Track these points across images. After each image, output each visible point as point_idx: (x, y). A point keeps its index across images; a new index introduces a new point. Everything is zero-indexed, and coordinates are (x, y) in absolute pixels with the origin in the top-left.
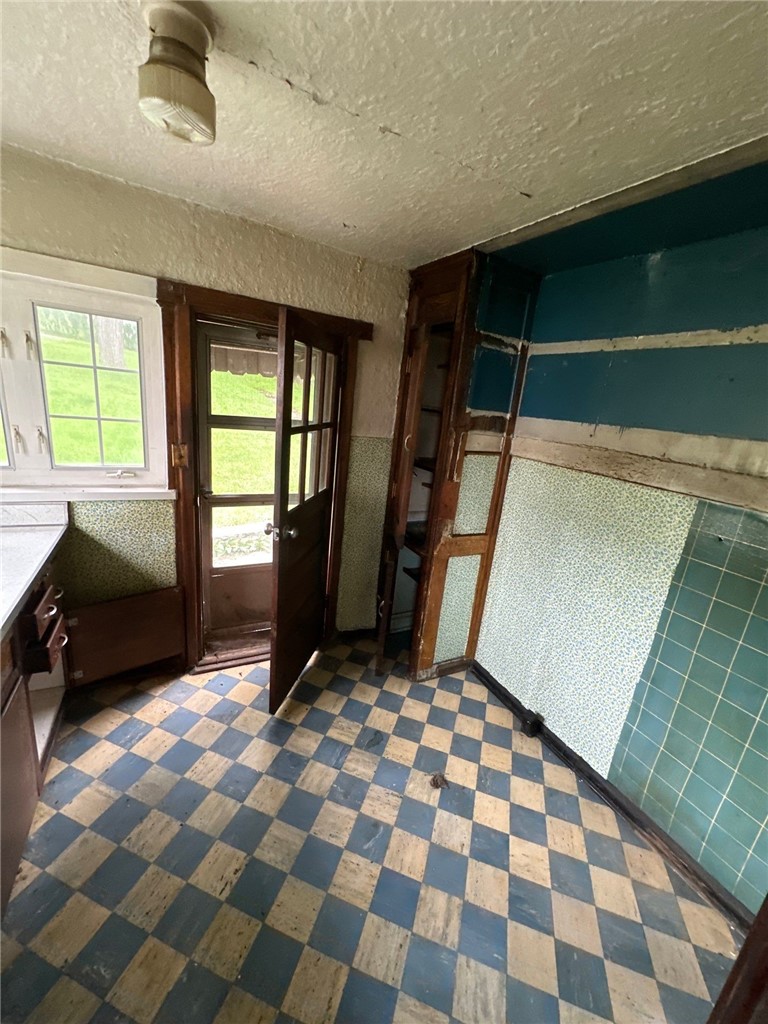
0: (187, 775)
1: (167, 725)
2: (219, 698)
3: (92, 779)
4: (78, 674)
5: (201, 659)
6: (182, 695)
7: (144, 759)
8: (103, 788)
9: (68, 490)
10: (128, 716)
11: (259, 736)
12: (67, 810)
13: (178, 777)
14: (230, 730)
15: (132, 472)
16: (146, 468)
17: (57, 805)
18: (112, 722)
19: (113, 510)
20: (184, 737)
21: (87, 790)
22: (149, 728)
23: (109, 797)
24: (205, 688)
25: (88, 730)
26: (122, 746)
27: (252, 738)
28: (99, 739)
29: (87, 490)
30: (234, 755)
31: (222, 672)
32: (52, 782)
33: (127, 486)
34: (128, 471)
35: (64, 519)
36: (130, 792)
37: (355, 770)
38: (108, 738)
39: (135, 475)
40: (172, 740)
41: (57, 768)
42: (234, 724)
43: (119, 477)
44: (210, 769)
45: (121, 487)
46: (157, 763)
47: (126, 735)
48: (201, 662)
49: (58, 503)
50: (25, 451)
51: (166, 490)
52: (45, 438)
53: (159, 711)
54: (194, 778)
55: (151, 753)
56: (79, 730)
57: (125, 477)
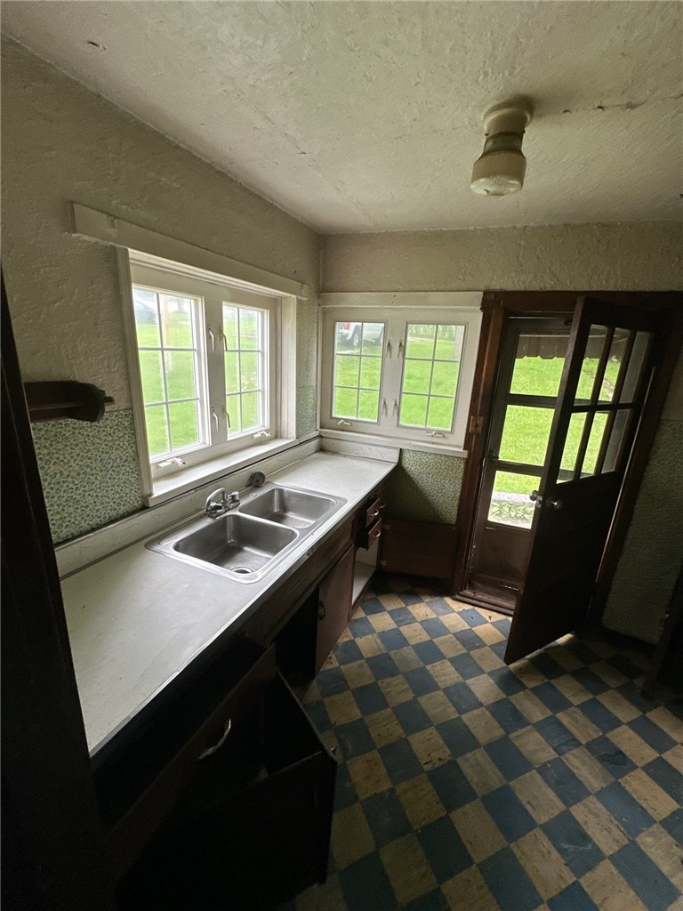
0: (428, 667)
1: (426, 624)
2: (467, 627)
3: (375, 632)
4: (384, 563)
5: (462, 590)
6: (441, 610)
7: (405, 639)
8: (378, 641)
9: (402, 441)
10: (404, 605)
11: (491, 674)
12: (359, 641)
13: (422, 664)
14: (468, 654)
15: (442, 434)
16: (452, 432)
17: (355, 635)
18: (394, 604)
19: (425, 458)
20: (434, 640)
21: (370, 636)
22: (414, 620)
23: (380, 649)
24: (459, 613)
25: (382, 602)
26: (396, 622)
27: (484, 672)
28: (385, 610)
29: (413, 443)
30: (466, 676)
31: (476, 608)
32: (356, 621)
33: (437, 444)
34: (439, 432)
35: (396, 460)
36: (392, 653)
37: (577, 768)
38: (390, 613)
39: (444, 436)
40: (426, 637)
41: (360, 614)
42: (472, 653)
43: (433, 436)
44: (445, 673)
45: (433, 443)
46: (413, 646)
47: (400, 616)
48: (461, 593)
49: (396, 448)
50: (386, 414)
51: (461, 450)
52: (397, 407)
53: (423, 612)
54: (431, 672)
55: (411, 637)
56: (376, 599)
57: (437, 437)
